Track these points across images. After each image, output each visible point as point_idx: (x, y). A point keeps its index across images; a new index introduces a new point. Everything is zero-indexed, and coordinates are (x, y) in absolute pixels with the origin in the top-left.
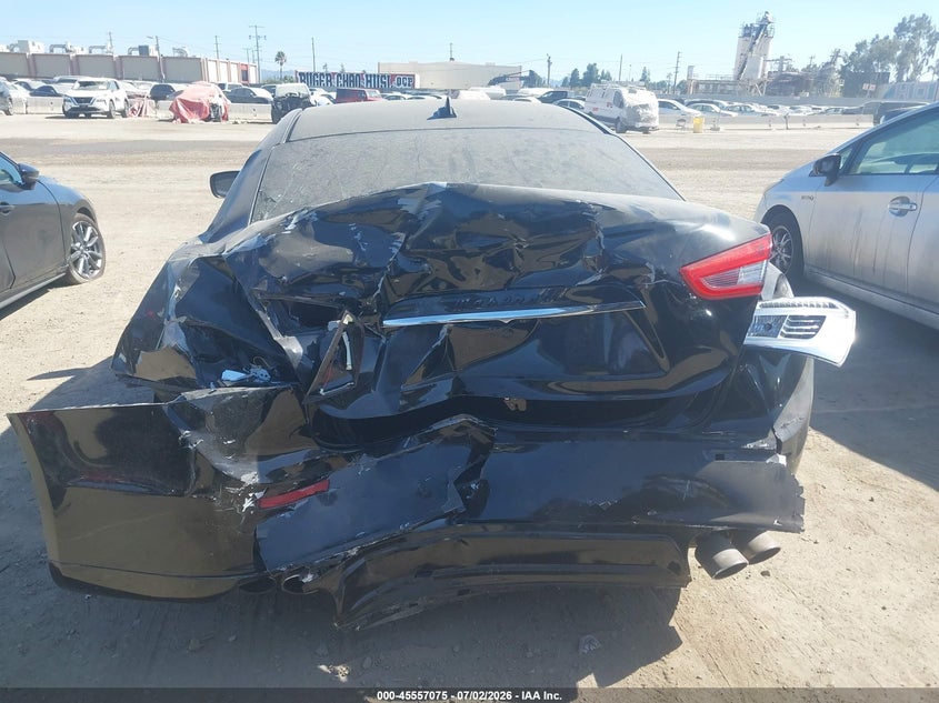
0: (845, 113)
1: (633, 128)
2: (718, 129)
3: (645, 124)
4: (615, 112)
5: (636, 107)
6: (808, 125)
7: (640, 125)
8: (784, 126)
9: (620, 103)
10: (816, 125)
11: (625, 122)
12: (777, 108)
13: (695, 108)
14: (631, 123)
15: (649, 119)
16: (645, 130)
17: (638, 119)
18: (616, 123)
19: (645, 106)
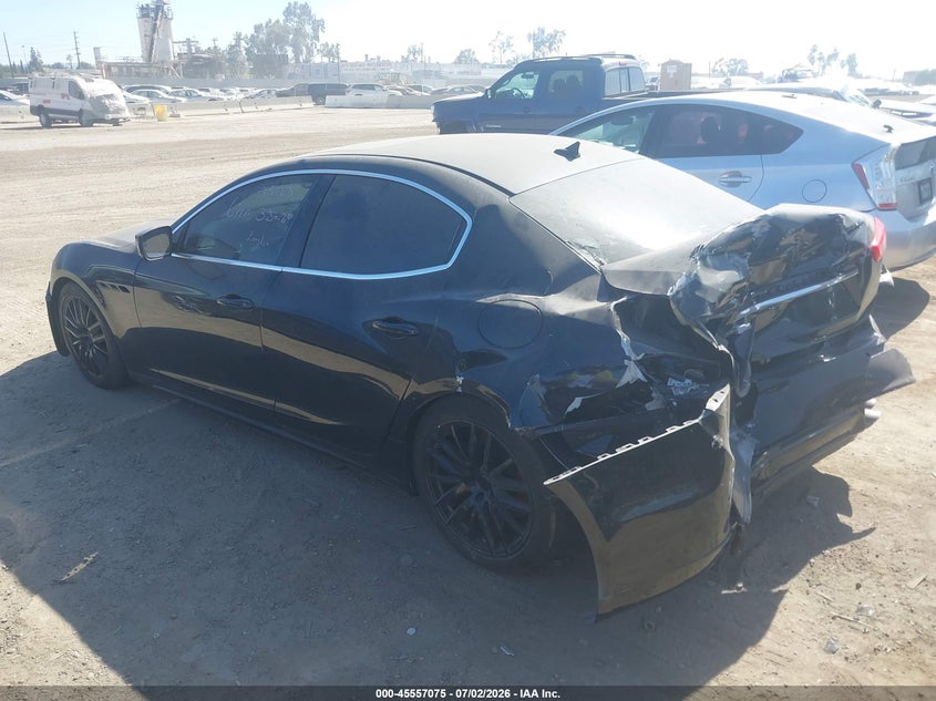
0: (280, 95)
1: (102, 121)
2: (178, 116)
3: (115, 116)
4: (74, 104)
5: (100, 98)
6: (260, 108)
7: (110, 116)
8: (239, 110)
9: (80, 95)
10: (268, 107)
11: (92, 115)
12: (208, 91)
13: (139, 94)
14: (100, 115)
15: (118, 110)
16: (115, 122)
17: (106, 110)
18: (80, 117)
19: (109, 97)
